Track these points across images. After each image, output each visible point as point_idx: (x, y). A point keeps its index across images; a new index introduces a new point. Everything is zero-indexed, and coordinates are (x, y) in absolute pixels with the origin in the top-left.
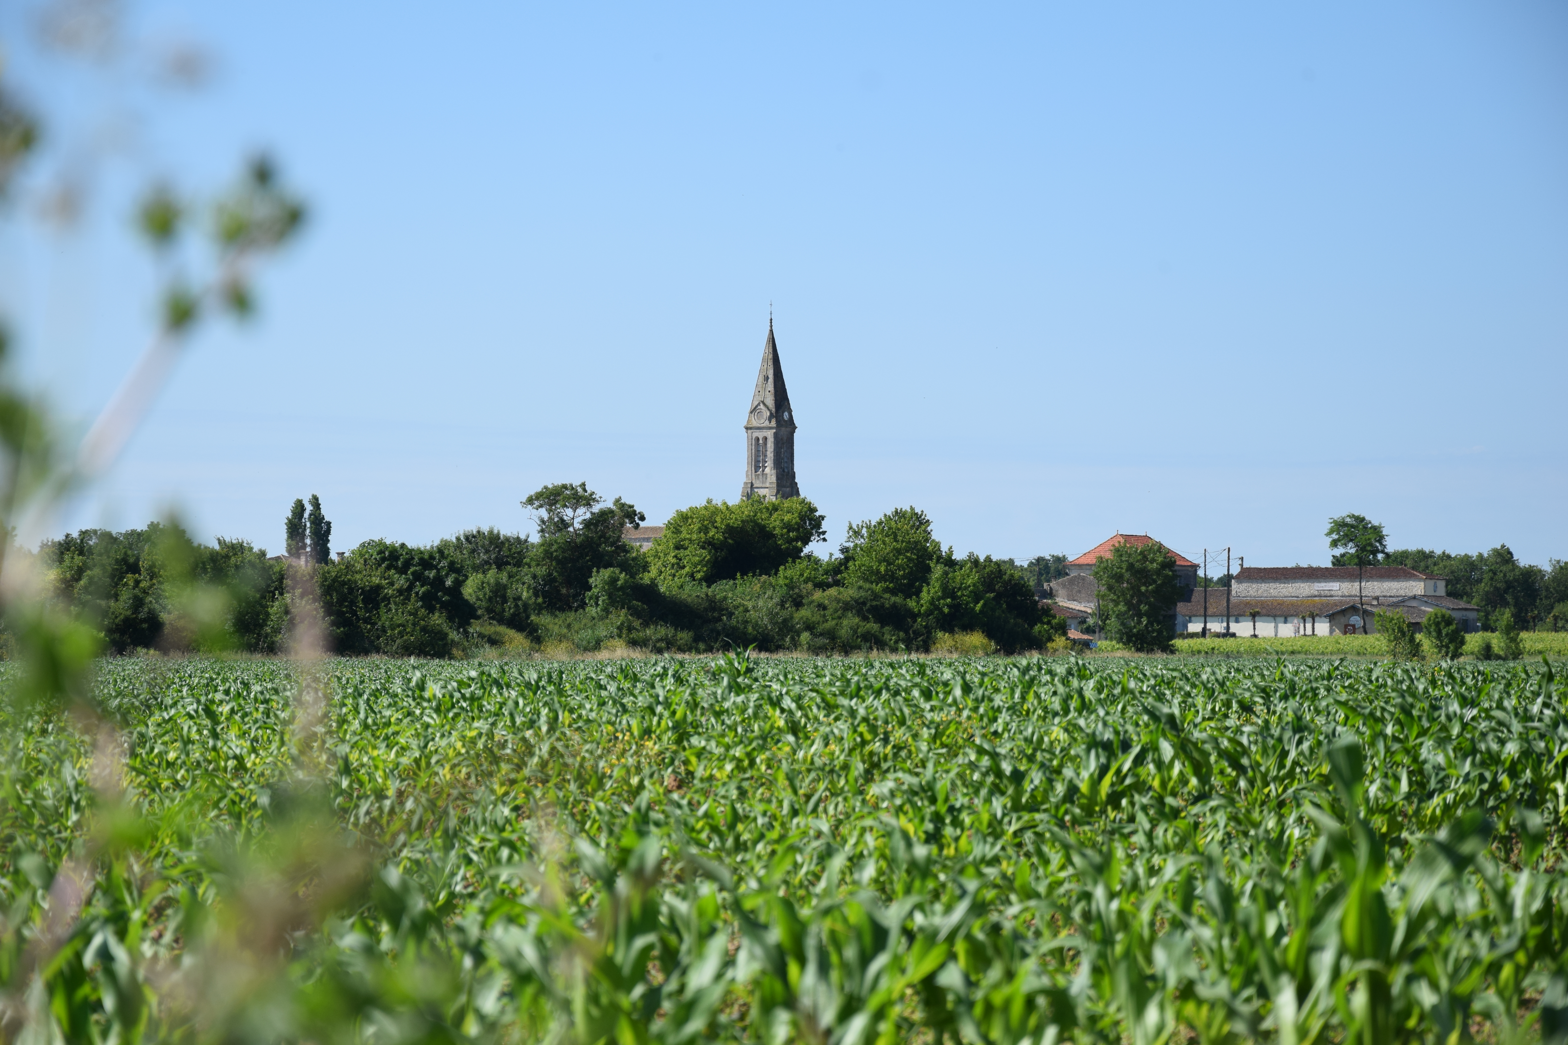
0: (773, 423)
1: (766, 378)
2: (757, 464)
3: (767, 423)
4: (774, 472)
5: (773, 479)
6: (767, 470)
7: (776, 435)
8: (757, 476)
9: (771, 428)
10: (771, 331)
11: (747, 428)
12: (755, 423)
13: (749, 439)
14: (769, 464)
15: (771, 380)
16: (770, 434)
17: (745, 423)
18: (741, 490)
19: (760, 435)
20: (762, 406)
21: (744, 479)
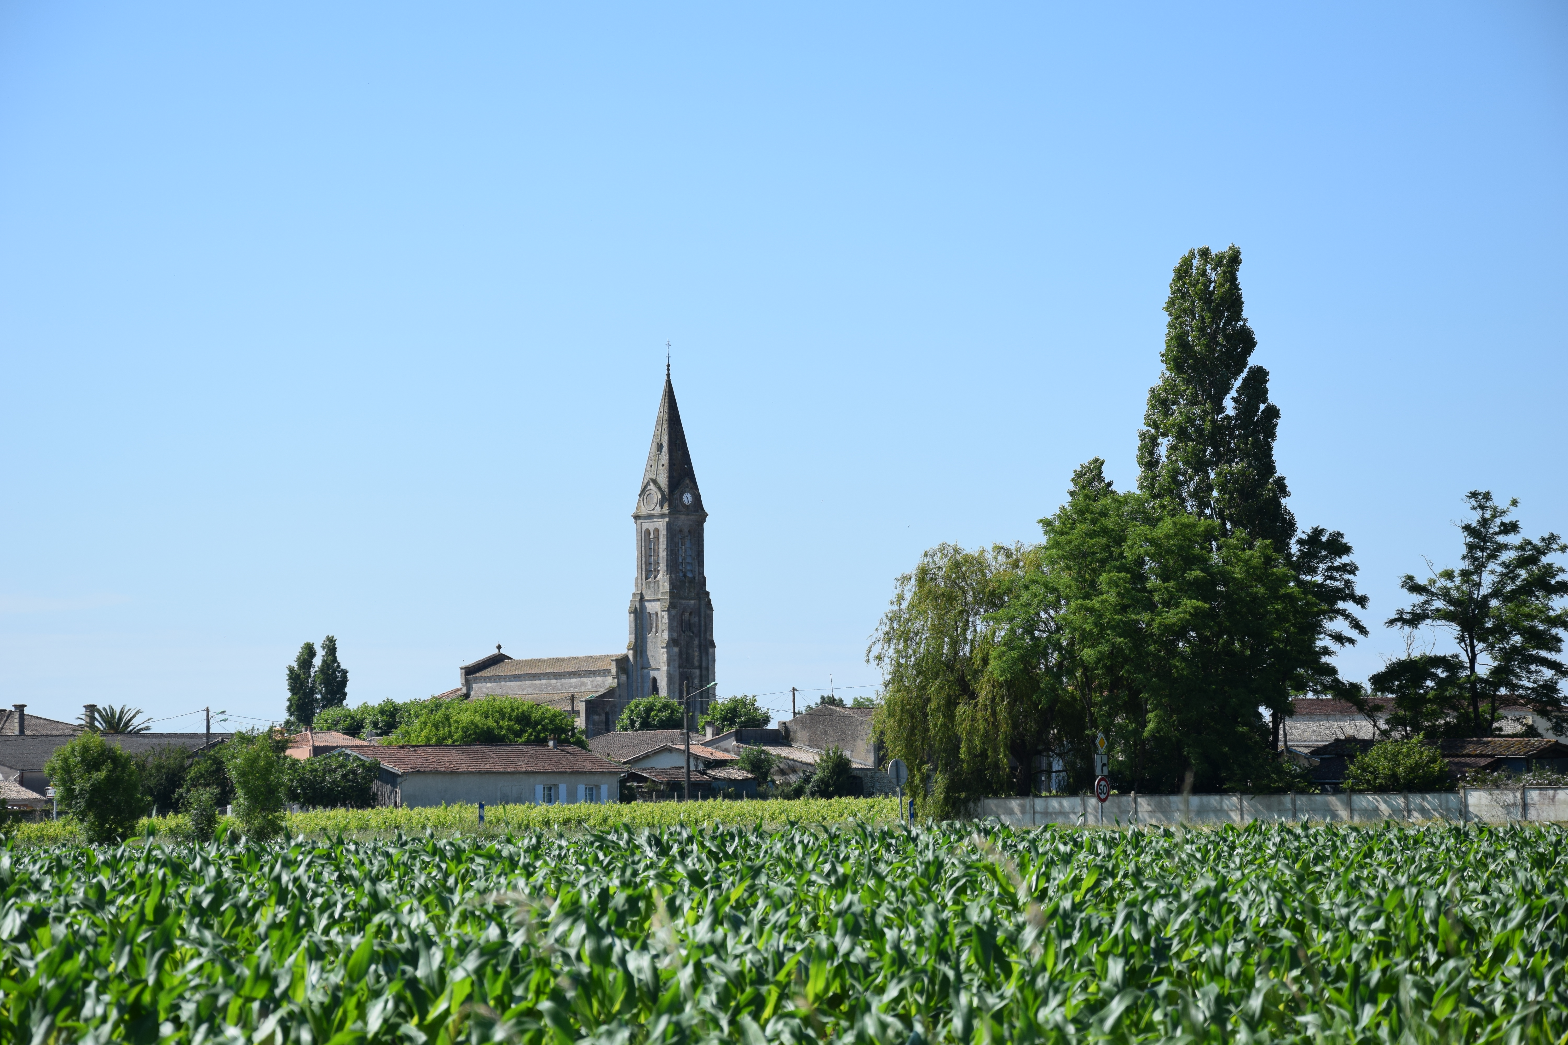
0: (666, 510)
1: (660, 447)
2: (648, 569)
3: (658, 510)
4: (667, 577)
5: (665, 587)
6: (660, 576)
7: (669, 527)
8: (648, 584)
9: (662, 516)
10: (669, 381)
11: (636, 517)
12: (644, 511)
13: (639, 531)
14: (662, 567)
15: (665, 449)
16: (661, 525)
17: (633, 511)
18: (628, 605)
19: (650, 525)
20: (652, 486)
21: (633, 590)
